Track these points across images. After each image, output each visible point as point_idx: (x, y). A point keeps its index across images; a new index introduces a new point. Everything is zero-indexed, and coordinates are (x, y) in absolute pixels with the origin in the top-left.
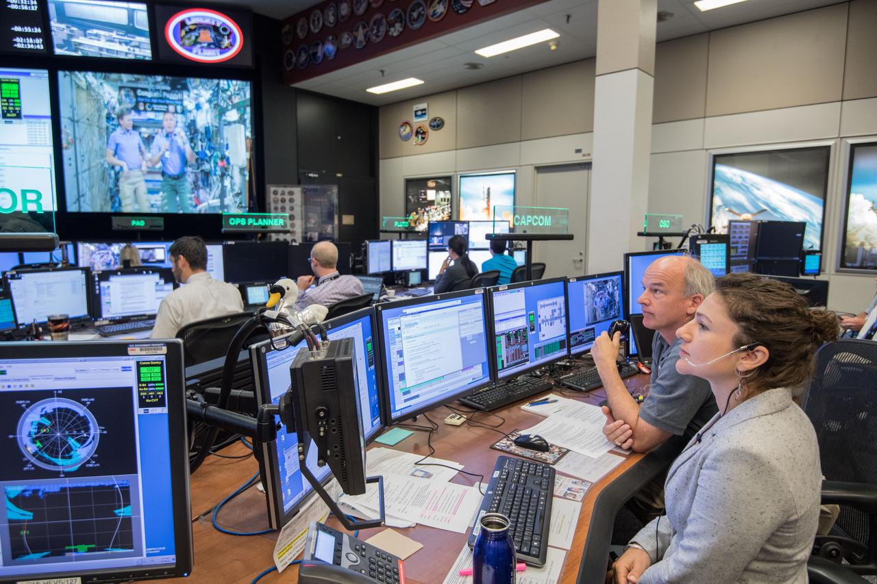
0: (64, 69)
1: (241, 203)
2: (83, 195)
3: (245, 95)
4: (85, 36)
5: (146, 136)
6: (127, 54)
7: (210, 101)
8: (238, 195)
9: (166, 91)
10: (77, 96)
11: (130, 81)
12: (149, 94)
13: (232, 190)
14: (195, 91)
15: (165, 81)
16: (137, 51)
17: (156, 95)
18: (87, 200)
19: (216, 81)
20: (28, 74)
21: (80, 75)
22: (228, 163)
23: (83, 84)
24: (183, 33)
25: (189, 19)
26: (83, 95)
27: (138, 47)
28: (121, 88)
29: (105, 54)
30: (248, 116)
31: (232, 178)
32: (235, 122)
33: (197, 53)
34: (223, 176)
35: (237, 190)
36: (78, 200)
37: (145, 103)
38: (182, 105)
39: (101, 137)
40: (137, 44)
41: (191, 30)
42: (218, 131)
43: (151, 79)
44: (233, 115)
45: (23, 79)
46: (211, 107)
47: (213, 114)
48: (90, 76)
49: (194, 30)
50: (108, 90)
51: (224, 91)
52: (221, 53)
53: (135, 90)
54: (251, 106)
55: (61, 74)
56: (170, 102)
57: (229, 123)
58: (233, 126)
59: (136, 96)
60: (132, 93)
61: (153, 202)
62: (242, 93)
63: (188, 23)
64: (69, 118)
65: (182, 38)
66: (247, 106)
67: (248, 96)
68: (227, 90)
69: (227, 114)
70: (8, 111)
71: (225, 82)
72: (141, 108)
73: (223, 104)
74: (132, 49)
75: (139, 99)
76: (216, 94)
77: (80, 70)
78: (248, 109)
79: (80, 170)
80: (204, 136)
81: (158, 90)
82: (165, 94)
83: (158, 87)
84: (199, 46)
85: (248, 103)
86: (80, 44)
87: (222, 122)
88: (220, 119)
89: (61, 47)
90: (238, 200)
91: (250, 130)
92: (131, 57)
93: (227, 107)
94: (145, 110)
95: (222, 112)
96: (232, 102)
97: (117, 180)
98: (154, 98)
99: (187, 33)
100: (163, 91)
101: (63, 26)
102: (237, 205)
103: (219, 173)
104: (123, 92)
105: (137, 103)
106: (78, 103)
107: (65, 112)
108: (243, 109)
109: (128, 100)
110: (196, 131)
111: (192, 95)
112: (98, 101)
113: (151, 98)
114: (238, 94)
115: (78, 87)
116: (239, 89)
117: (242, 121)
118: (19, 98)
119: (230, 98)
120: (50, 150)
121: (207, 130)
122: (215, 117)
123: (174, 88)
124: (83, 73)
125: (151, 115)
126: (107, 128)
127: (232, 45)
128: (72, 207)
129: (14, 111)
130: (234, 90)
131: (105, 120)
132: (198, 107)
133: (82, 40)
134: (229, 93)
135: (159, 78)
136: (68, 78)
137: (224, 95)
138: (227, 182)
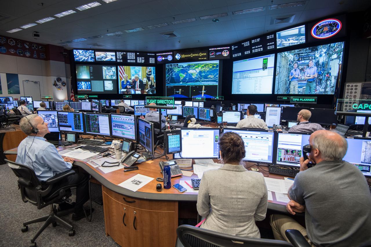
0: (279, 53)
1: (333, 90)
2: (279, 89)
3: (341, 47)
4: (285, 41)
5: (300, 69)
6: (297, 43)
7: (325, 53)
8: (332, 87)
9: (309, 52)
10: (282, 59)
11: (297, 52)
12: (303, 55)
13: (330, 85)
14: (320, 50)
15: (309, 49)
16: (301, 41)
17: (306, 54)
18: (281, 90)
19: (329, 45)
20: (270, 56)
21: (283, 53)
22: (330, 75)
23: (284, 56)
24: (317, 30)
25: (320, 25)
26: (283, 59)
27: (301, 40)
28: (294, 54)
29: (291, 45)
30: (341, 56)
31: (331, 81)
32: (335, 59)
33: (322, 36)
34: (327, 80)
35: (332, 85)
36: (278, 91)
37: (302, 58)
38: (315, 56)
39: (287, 71)
40: (301, 39)
41: (320, 28)
42: (328, 63)
43: (305, 50)
44: (335, 56)
45: (269, 58)
46: (325, 55)
47: (326, 57)
48: (286, 53)
49: (322, 28)
50: (290, 56)
51: (332, 47)
52: (332, 34)
53: (299, 54)
54: (343, 51)
55: (278, 54)
56: (310, 56)
57: (333, 60)
58: (334, 60)
59: (299, 56)
60: (298, 55)
61: (299, 91)
62: (340, 47)
63: (319, 26)
64: (279, 67)
65: (317, 32)
66: (342, 51)
67: (343, 47)
68: (334, 47)
69: (332, 56)
70: (264, 67)
71: (333, 44)
72: (300, 60)
73: (331, 53)
74: (299, 41)
75: (300, 57)
76: (328, 50)
77: (283, 52)
78: (342, 53)
79: (279, 82)
80: (321, 66)
81: (307, 53)
82: (309, 53)
83: (307, 51)
84: (323, 33)
85: (342, 50)
86: (284, 44)
87: (330, 60)
88: (329, 59)
89: (279, 46)
90: (332, 89)
91: (341, 61)
92: (299, 43)
93: (333, 53)
94: (302, 60)
95: (331, 56)
96: (335, 51)
97: (290, 84)
98: (305, 55)
99: (318, 30)
100: (308, 52)
101: (280, 40)
102: (331, 91)
103: (325, 79)
104: (295, 56)
105: (299, 58)
106: (281, 61)
107: (278, 65)
108: (339, 53)
109: (296, 58)
110: (319, 65)
111: (319, 52)
112: (287, 60)
113: (304, 56)
114: (338, 48)
115: (282, 57)
116: (339, 46)
117: (338, 58)
118: (267, 63)
119: (334, 50)
120: (272, 77)
121: (323, 63)
122: (327, 58)
123: (313, 51)
124: (284, 52)
125: (303, 61)
126: (289, 68)
127: (337, 29)
128: (276, 93)
129: (265, 67)
130: (337, 46)
131: (288, 65)
132: (321, 56)
133: (285, 42)
134: (334, 48)
135: (308, 48)
136: (280, 55)
137: (332, 49)
138: (328, 83)
